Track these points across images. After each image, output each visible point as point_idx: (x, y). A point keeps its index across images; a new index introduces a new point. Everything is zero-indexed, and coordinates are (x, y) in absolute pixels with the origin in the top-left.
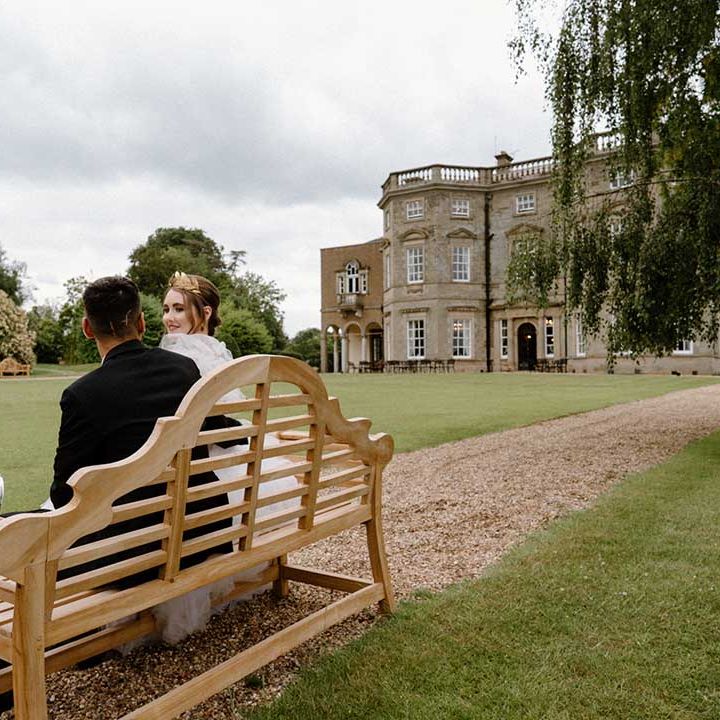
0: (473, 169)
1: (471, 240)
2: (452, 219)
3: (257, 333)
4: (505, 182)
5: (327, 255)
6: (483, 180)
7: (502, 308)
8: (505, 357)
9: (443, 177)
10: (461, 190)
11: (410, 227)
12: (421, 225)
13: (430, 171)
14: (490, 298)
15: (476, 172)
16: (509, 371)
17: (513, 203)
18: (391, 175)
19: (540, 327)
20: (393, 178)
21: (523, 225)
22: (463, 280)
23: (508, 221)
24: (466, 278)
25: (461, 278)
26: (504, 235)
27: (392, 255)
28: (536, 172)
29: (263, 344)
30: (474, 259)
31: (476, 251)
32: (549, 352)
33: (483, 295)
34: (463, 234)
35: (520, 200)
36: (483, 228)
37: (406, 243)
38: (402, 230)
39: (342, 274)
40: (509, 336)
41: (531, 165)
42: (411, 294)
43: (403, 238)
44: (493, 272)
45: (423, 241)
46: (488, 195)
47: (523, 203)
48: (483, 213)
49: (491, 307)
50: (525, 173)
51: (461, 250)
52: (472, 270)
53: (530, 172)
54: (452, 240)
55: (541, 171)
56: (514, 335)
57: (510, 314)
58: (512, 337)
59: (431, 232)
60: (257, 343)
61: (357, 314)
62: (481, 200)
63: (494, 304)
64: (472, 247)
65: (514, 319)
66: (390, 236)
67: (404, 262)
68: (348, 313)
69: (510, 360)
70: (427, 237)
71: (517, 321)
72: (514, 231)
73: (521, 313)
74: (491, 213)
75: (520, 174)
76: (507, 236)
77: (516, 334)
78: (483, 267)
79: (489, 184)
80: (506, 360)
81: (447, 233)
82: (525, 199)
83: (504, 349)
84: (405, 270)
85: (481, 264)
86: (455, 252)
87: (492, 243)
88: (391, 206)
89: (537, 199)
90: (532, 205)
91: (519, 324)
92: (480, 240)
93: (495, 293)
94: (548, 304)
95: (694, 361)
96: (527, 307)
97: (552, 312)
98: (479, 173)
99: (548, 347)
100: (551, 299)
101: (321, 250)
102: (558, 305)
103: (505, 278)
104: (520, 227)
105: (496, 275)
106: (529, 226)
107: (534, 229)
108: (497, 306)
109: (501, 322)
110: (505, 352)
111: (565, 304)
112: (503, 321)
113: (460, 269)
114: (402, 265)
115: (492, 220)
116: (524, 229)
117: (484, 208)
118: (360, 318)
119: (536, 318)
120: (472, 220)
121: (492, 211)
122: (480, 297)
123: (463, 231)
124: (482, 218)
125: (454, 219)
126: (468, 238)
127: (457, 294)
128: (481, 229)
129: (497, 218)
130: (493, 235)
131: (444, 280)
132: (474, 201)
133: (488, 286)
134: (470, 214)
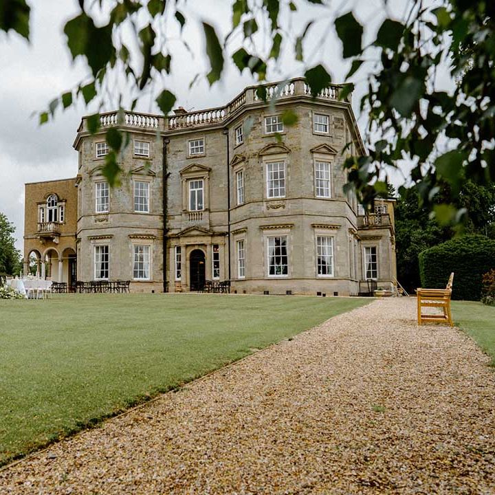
0: (153, 117)
1: (150, 178)
2: (133, 158)
4: (180, 128)
5: (31, 189)
6: (161, 126)
7: (177, 237)
8: (179, 279)
9: (127, 122)
10: (142, 134)
11: (98, 164)
13: (116, 116)
14: (167, 227)
15: (155, 120)
16: (181, 292)
17: (186, 146)
18: (83, 119)
19: (209, 253)
21: (194, 165)
22: (144, 212)
23: (182, 162)
24: (146, 210)
25: (142, 209)
26: (179, 173)
28: (205, 121)
30: (153, 194)
31: (155, 187)
32: (215, 275)
33: (161, 225)
34: (143, 171)
35: (192, 145)
36: (162, 167)
37: (93, 178)
38: (91, 167)
39: (43, 206)
40: (183, 261)
42: (98, 222)
43: (92, 174)
44: (169, 205)
46: (167, 139)
47: (195, 147)
48: (162, 155)
49: (167, 235)
50: (196, 122)
51: (142, 185)
52: (152, 203)
54: (134, 176)
55: (209, 120)
56: (186, 260)
57: (183, 242)
58: (185, 262)
61: (54, 241)
62: (160, 143)
63: (169, 233)
64: (152, 183)
65: (187, 246)
66: (82, 172)
67: (92, 194)
68: (47, 239)
69: (183, 282)
71: (188, 248)
72: (186, 171)
73: (192, 241)
74: (168, 155)
75: (192, 123)
76: (181, 174)
77: (188, 259)
78: (161, 201)
79: (167, 130)
80: (180, 282)
81: (130, 170)
82: (197, 144)
83: (178, 272)
84: (93, 202)
85: (159, 196)
86: (137, 187)
87: (169, 181)
88: (83, 146)
89: (206, 144)
90: (202, 149)
91: (190, 250)
92: (158, 177)
93: (171, 223)
94: (214, 233)
95: (335, 283)
96: (197, 236)
97: (218, 240)
98: (158, 120)
99: (215, 271)
100: (217, 229)
101: (26, 184)
102: (222, 234)
103: (180, 211)
104: (193, 166)
105: (172, 208)
106: (198, 166)
107: (203, 169)
108: (172, 235)
109: (176, 248)
110: (179, 275)
111: (228, 233)
112: (177, 248)
113: (141, 202)
114: (91, 197)
115: (169, 161)
116: (195, 168)
117: (162, 150)
118: (57, 244)
119: (204, 245)
120: (151, 160)
121: (169, 153)
122: (158, 227)
123: (143, 168)
124: (161, 159)
125: (136, 158)
126: (149, 175)
127: (137, 223)
128: (160, 169)
129: (173, 159)
130: (170, 174)
131: (126, 211)
132: (153, 144)
133: (165, 217)
134: (150, 155)
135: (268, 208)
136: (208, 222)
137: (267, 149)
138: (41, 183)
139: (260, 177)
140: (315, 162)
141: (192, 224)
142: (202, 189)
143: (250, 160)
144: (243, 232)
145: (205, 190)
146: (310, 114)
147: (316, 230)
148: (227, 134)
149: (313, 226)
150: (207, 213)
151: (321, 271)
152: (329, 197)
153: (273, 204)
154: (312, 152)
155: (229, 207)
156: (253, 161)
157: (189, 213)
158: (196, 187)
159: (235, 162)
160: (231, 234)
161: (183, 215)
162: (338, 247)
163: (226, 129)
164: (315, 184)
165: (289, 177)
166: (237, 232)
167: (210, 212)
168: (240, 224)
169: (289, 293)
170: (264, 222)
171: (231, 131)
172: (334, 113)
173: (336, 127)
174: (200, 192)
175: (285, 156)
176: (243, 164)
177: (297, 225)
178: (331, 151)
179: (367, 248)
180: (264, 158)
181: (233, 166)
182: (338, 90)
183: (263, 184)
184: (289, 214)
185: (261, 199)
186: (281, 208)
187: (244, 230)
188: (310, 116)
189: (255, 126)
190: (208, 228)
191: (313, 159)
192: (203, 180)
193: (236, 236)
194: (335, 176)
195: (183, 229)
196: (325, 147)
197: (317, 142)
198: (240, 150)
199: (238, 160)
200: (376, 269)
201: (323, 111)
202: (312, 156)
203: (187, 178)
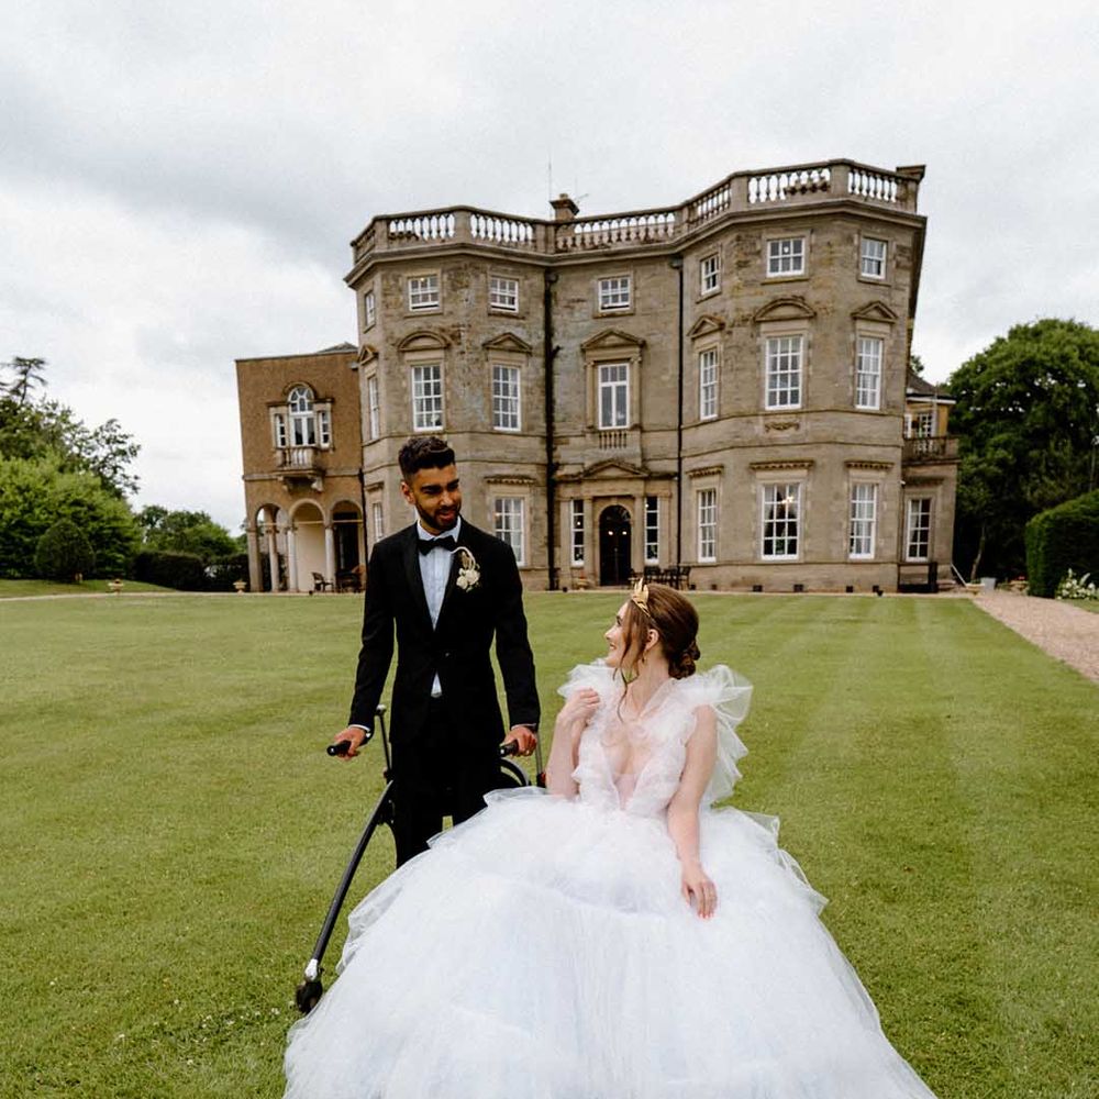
0: (525, 221)
1: (522, 357)
2: (490, 315)
3: (116, 519)
4: (579, 251)
5: (249, 371)
6: (541, 244)
7: (576, 480)
8: (579, 563)
9: (474, 233)
10: (505, 260)
11: (414, 325)
12: (437, 323)
13: (451, 218)
14: (554, 461)
15: (530, 229)
16: (586, 587)
17: (592, 291)
18: (377, 220)
19: (637, 512)
20: (380, 227)
21: (611, 333)
22: (510, 429)
23: (586, 324)
24: (514, 425)
25: (506, 425)
26: (578, 349)
27: (382, 377)
28: (633, 236)
29: (129, 539)
30: (528, 391)
31: (531, 376)
32: (651, 554)
33: (542, 456)
34: (509, 344)
35: (605, 287)
36: (542, 333)
37: (408, 356)
38: (402, 331)
39: (282, 410)
40: (587, 529)
41: (624, 223)
43: (404, 346)
44: (558, 416)
45: (440, 354)
46: (551, 273)
47: (610, 292)
48: (541, 306)
49: (554, 477)
50: (614, 238)
51: (505, 371)
52: (525, 410)
53: (624, 237)
54: (491, 354)
55: (642, 235)
56: (594, 525)
57: (588, 490)
58: (591, 530)
59: (456, 337)
60: (119, 536)
61: (314, 485)
62: (538, 280)
63: (560, 473)
64: (524, 369)
65: (595, 499)
66: (376, 339)
67: (406, 391)
68: (298, 483)
69: (588, 569)
70: (448, 347)
71: (599, 503)
72: (595, 344)
73: (605, 489)
74: (555, 309)
75: (605, 240)
76: (583, 351)
77: (598, 524)
78: (542, 406)
79: (551, 254)
80: (581, 568)
81: (483, 339)
82: (615, 285)
83: (577, 550)
84: (408, 406)
85: (539, 398)
86: (497, 377)
87: (558, 364)
88: (377, 282)
89: (636, 288)
90: (625, 297)
91: (602, 507)
92: (536, 356)
93: (562, 453)
94: (651, 473)
95: (876, 570)
96: (617, 479)
97: (658, 488)
98: (534, 230)
99: (649, 547)
100: (656, 466)
101: (237, 362)
102: (667, 476)
103: (581, 427)
104: (607, 336)
105: (564, 421)
106: (621, 335)
107: (630, 341)
108: (566, 476)
109: (572, 504)
110: (579, 555)
111: (679, 474)
112: (576, 502)
113: (505, 409)
114: (402, 397)
115: (557, 319)
116: (613, 340)
117: (543, 298)
118: (320, 493)
119: (631, 498)
120: (523, 318)
121: (557, 303)
122: (538, 460)
123: (510, 337)
124: (540, 316)
125: (495, 315)
126: (519, 352)
127: (500, 452)
128: (539, 338)
129: (566, 317)
130: (558, 348)
131: (479, 428)
132: (526, 282)
133: (550, 441)
134: (519, 308)
135: (767, 428)
136: (638, 450)
137: (771, 310)
138: (274, 359)
139: (755, 365)
140: (859, 338)
141: (607, 454)
142: (626, 383)
143: (734, 330)
144: (714, 473)
145: (631, 387)
146: (856, 236)
147: (853, 472)
148: (680, 269)
149: (848, 465)
150: (637, 434)
151: (854, 548)
152: (876, 408)
153: (777, 422)
154: (855, 317)
155: (680, 423)
156: (740, 334)
157: (600, 432)
158: (614, 379)
159: (698, 332)
160: (685, 477)
161: (588, 435)
162: (885, 504)
163: (679, 256)
164: (856, 382)
165: (811, 368)
166: (700, 473)
167: (643, 431)
168: (706, 457)
169: (799, 588)
170: (759, 455)
171: (690, 263)
172: (897, 237)
173: (898, 266)
174: (621, 390)
175: (805, 324)
176: (717, 336)
177: (819, 463)
178: (888, 316)
179: (915, 502)
180: (763, 327)
181: (693, 339)
182: (906, 186)
183: (759, 381)
184: (807, 440)
185: (753, 410)
186: (792, 430)
187: (719, 470)
188: (856, 242)
189: (749, 258)
190: (638, 462)
191: (854, 331)
192: (627, 365)
193: (696, 482)
194: (889, 367)
195: (588, 464)
196: (876, 308)
197: (865, 296)
198: (711, 308)
199: (706, 328)
200: (926, 541)
201: (878, 231)
202: (854, 325)
203: (596, 359)
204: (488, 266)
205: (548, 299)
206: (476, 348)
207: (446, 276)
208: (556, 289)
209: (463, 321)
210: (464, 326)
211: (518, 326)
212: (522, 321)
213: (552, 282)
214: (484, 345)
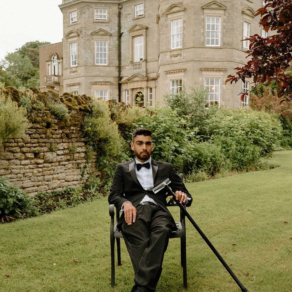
1: (108, 37)
2: (94, 23)
11: (71, 29)
12: (76, 27)
14: (121, 76)
17: (133, 10)
22: (103, 64)
24: (105, 63)
25: (102, 62)
30: (110, 50)
31: (112, 44)
33: (117, 74)
34: (102, 33)
35: (137, 8)
36: (117, 28)
37: (69, 40)
38: (67, 31)
40: (129, 101)
43: (67, 37)
44: (123, 58)
45: (77, 38)
46: (120, 5)
47: (139, 10)
48: (117, 18)
51: (101, 43)
52: (109, 57)
54: (94, 37)
59: (81, 32)
62: (115, 9)
63: (122, 80)
64: (109, 42)
65: (133, 89)
67: (68, 53)
70: (78, 35)
74: (122, 18)
76: (129, 33)
77: (134, 99)
78: (117, 55)
81: (91, 32)
84: (69, 58)
85: (115, 52)
86: (98, 45)
87: (123, 39)
90: (143, 11)
92: (114, 36)
93: (124, 72)
96: (138, 81)
97: (152, 84)
102: (154, 79)
105: (124, 60)
106: (139, 26)
109: (127, 91)
113: (101, 57)
115: (122, 22)
116: (138, 28)
120: (109, 23)
121: (122, 16)
122: (114, 75)
123: (101, 30)
124: (116, 21)
125: (96, 22)
126: (106, 35)
127: (98, 73)
128: (115, 29)
129: (125, 21)
130: (123, 33)
131: (89, 64)
132: (110, 9)
133: (119, 68)
134: (108, 19)
136: (145, 70)
141: (135, 72)
150: (144, 63)
154: (203, 8)
157: (133, 63)
161: (130, 66)
167: (146, 62)
174: (141, 47)
192: (143, 37)
203: (133, 36)
204: (94, 5)
205: (119, 15)
206: (88, 35)
207: (79, 10)
208: (122, 11)
209: (83, 26)
210: (83, 28)
211: (106, 26)
212: (108, 24)
213: (120, 9)
214: (91, 34)
